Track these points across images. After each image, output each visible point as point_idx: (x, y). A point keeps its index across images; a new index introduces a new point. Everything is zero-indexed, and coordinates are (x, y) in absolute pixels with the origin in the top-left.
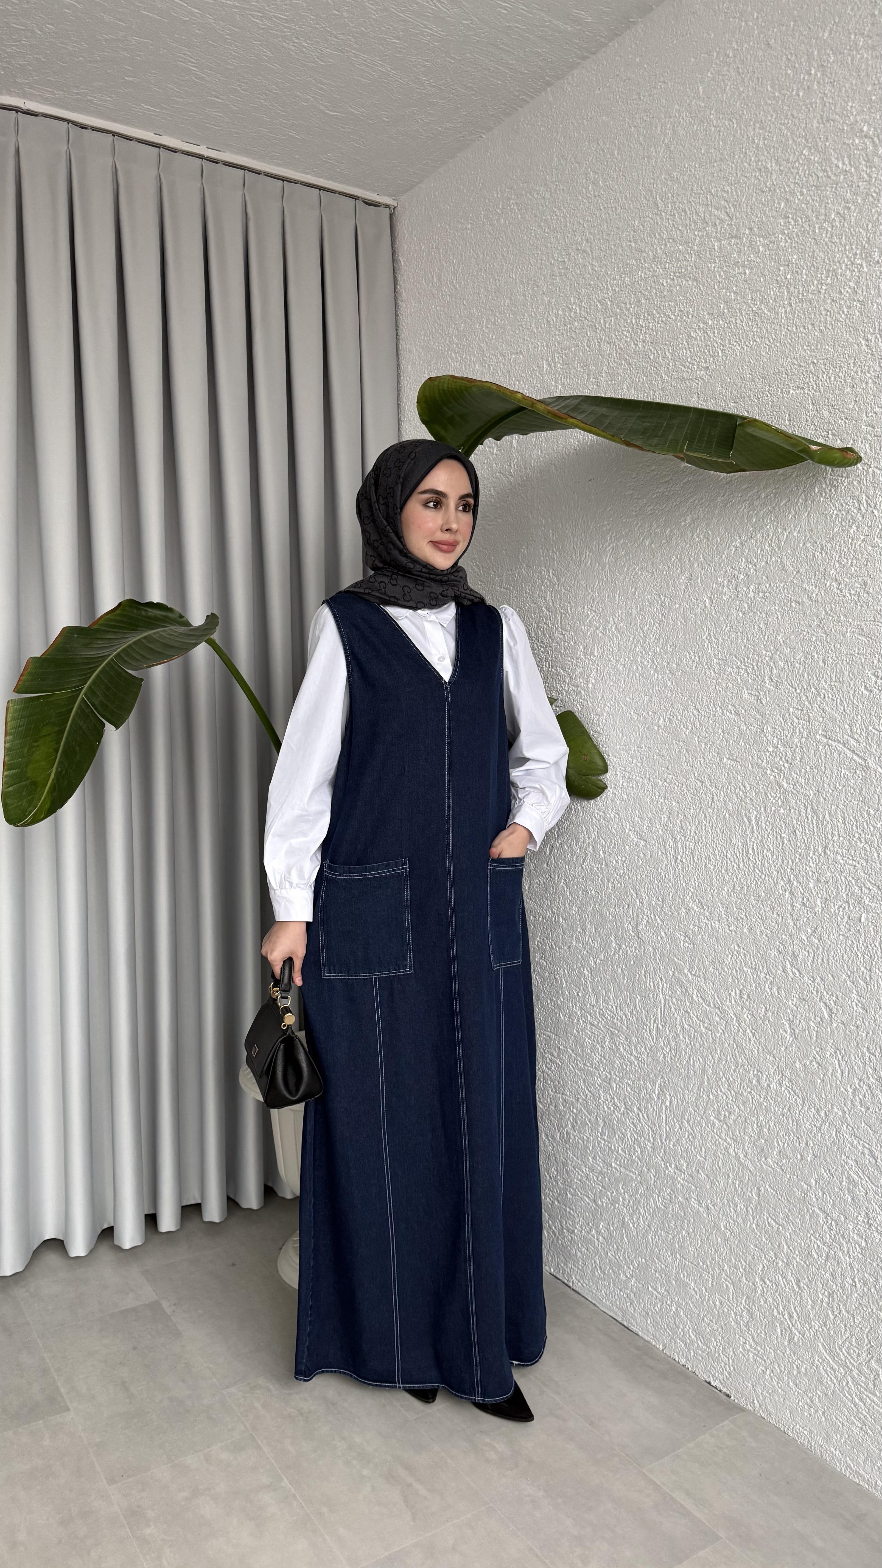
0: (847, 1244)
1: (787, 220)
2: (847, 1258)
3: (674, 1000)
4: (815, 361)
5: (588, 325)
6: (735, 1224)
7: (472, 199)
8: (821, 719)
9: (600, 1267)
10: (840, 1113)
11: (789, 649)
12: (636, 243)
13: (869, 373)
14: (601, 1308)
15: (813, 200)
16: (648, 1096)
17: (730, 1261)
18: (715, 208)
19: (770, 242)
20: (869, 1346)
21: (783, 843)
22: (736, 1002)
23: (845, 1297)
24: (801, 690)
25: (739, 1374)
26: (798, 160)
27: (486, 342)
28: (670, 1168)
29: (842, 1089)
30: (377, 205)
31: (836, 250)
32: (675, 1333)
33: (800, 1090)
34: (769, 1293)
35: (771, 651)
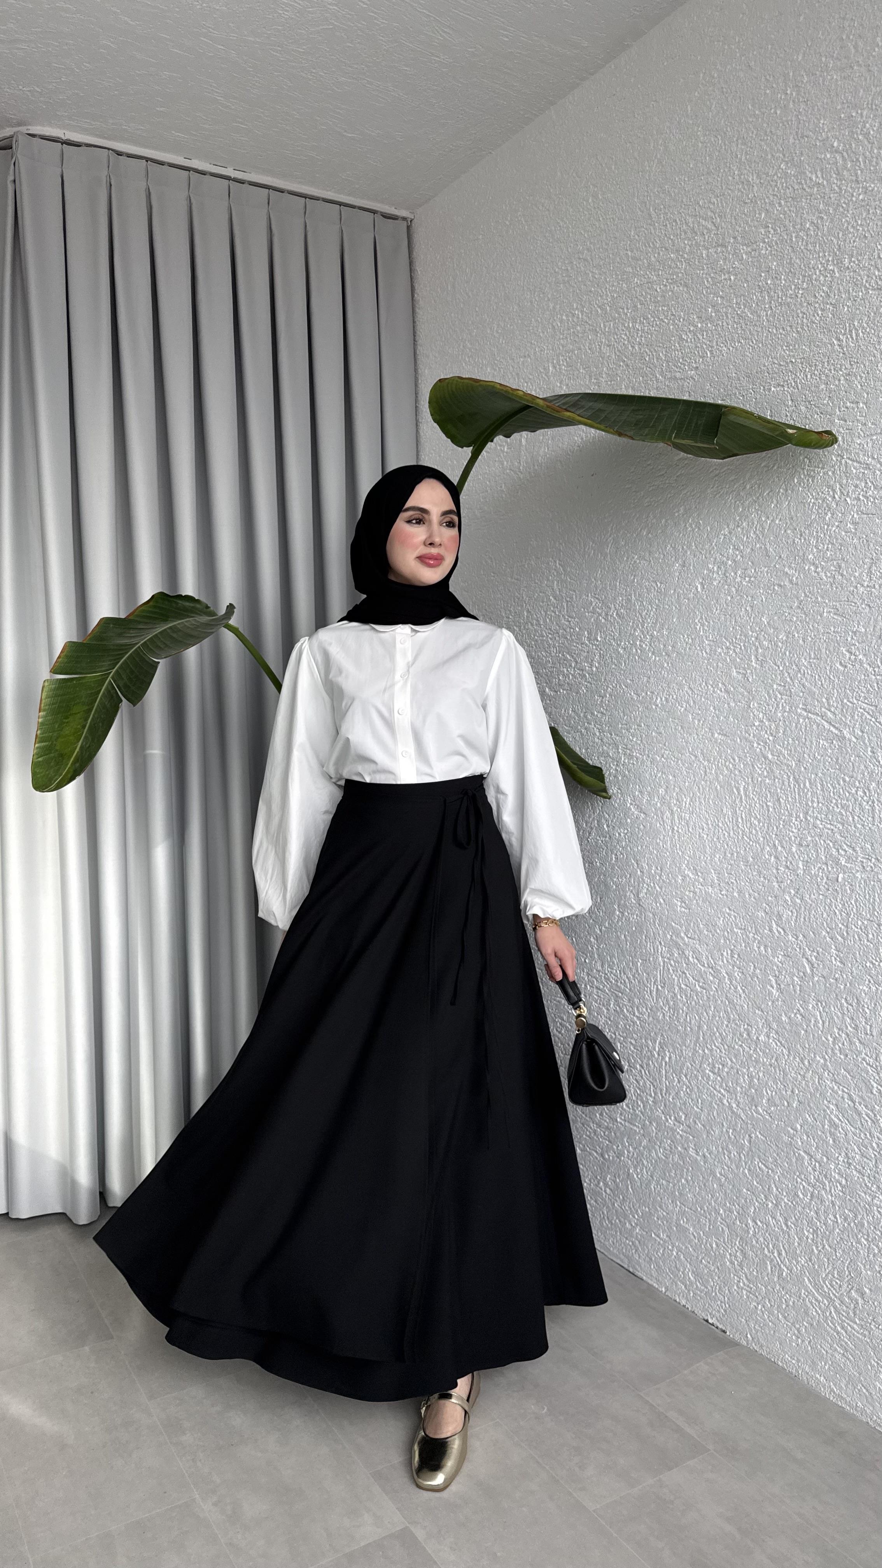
0: (829, 1183)
1: (767, 229)
2: (830, 1196)
3: (672, 962)
4: (794, 361)
5: (589, 330)
6: (729, 1170)
7: (482, 211)
8: (801, 694)
9: (608, 1218)
10: (822, 1061)
11: (772, 630)
12: (632, 252)
13: (841, 371)
15: (790, 211)
16: (649, 1053)
17: (725, 1205)
18: (703, 219)
19: (753, 250)
20: (849, 1277)
21: (769, 810)
22: (728, 961)
23: (827, 1233)
24: (783, 667)
26: (776, 174)
27: (497, 347)
28: (670, 1121)
29: (823, 1039)
30: (394, 218)
31: (811, 257)
32: (676, 1276)
33: (786, 1041)
34: (760, 1233)
35: (756, 632)
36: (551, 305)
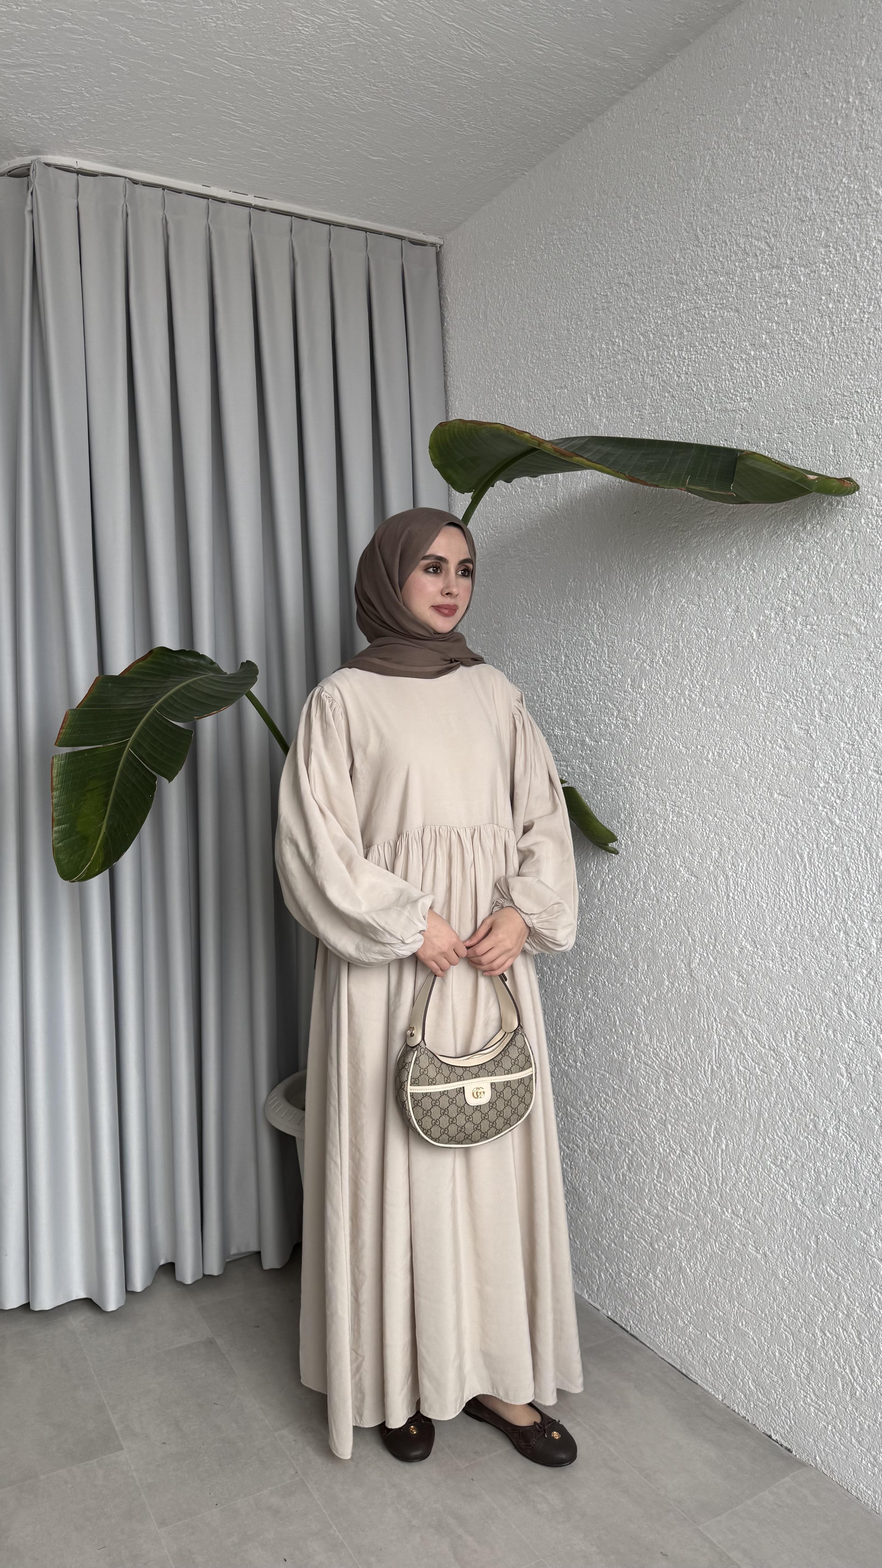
1: (827, 249)
3: (729, 1041)
4: (859, 391)
6: (793, 1273)
7: (515, 235)
8: (873, 754)
9: (658, 1312)
11: (838, 682)
12: (677, 275)
14: (659, 1354)
15: (854, 228)
16: (704, 1139)
17: (789, 1310)
18: (755, 239)
19: (812, 272)
21: (837, 881)
22: (791, 1045)
24: (851, 724)
25: (800, 1428)
26: (837, 188)
27: (532, 377)
28: (726, 1213)
30: (422, 244)
31: (878, 278)
32: (734, 1383)
33: (858, 1135)
34: (829, 1346)
35: (820, 684)
36: (589, 333)
